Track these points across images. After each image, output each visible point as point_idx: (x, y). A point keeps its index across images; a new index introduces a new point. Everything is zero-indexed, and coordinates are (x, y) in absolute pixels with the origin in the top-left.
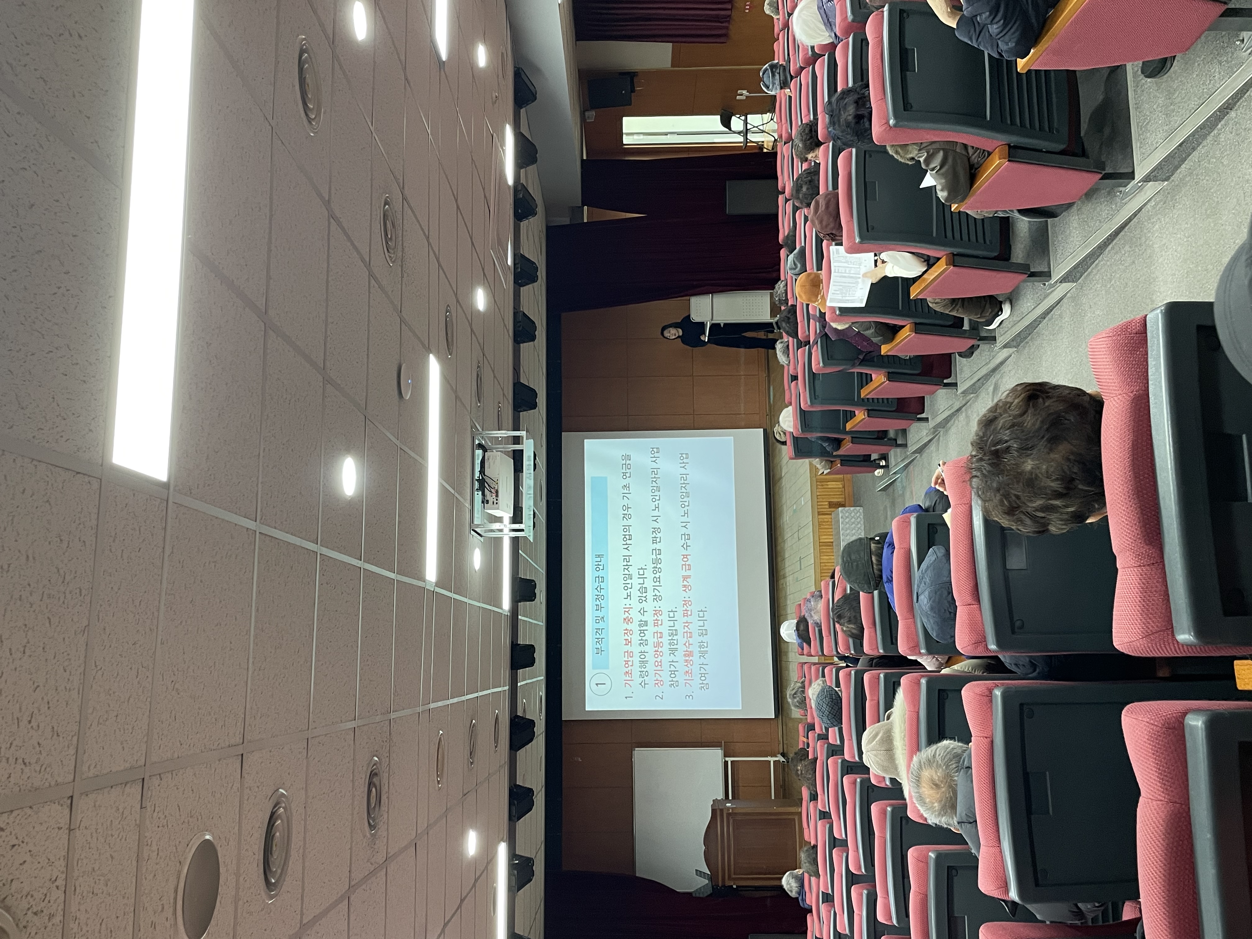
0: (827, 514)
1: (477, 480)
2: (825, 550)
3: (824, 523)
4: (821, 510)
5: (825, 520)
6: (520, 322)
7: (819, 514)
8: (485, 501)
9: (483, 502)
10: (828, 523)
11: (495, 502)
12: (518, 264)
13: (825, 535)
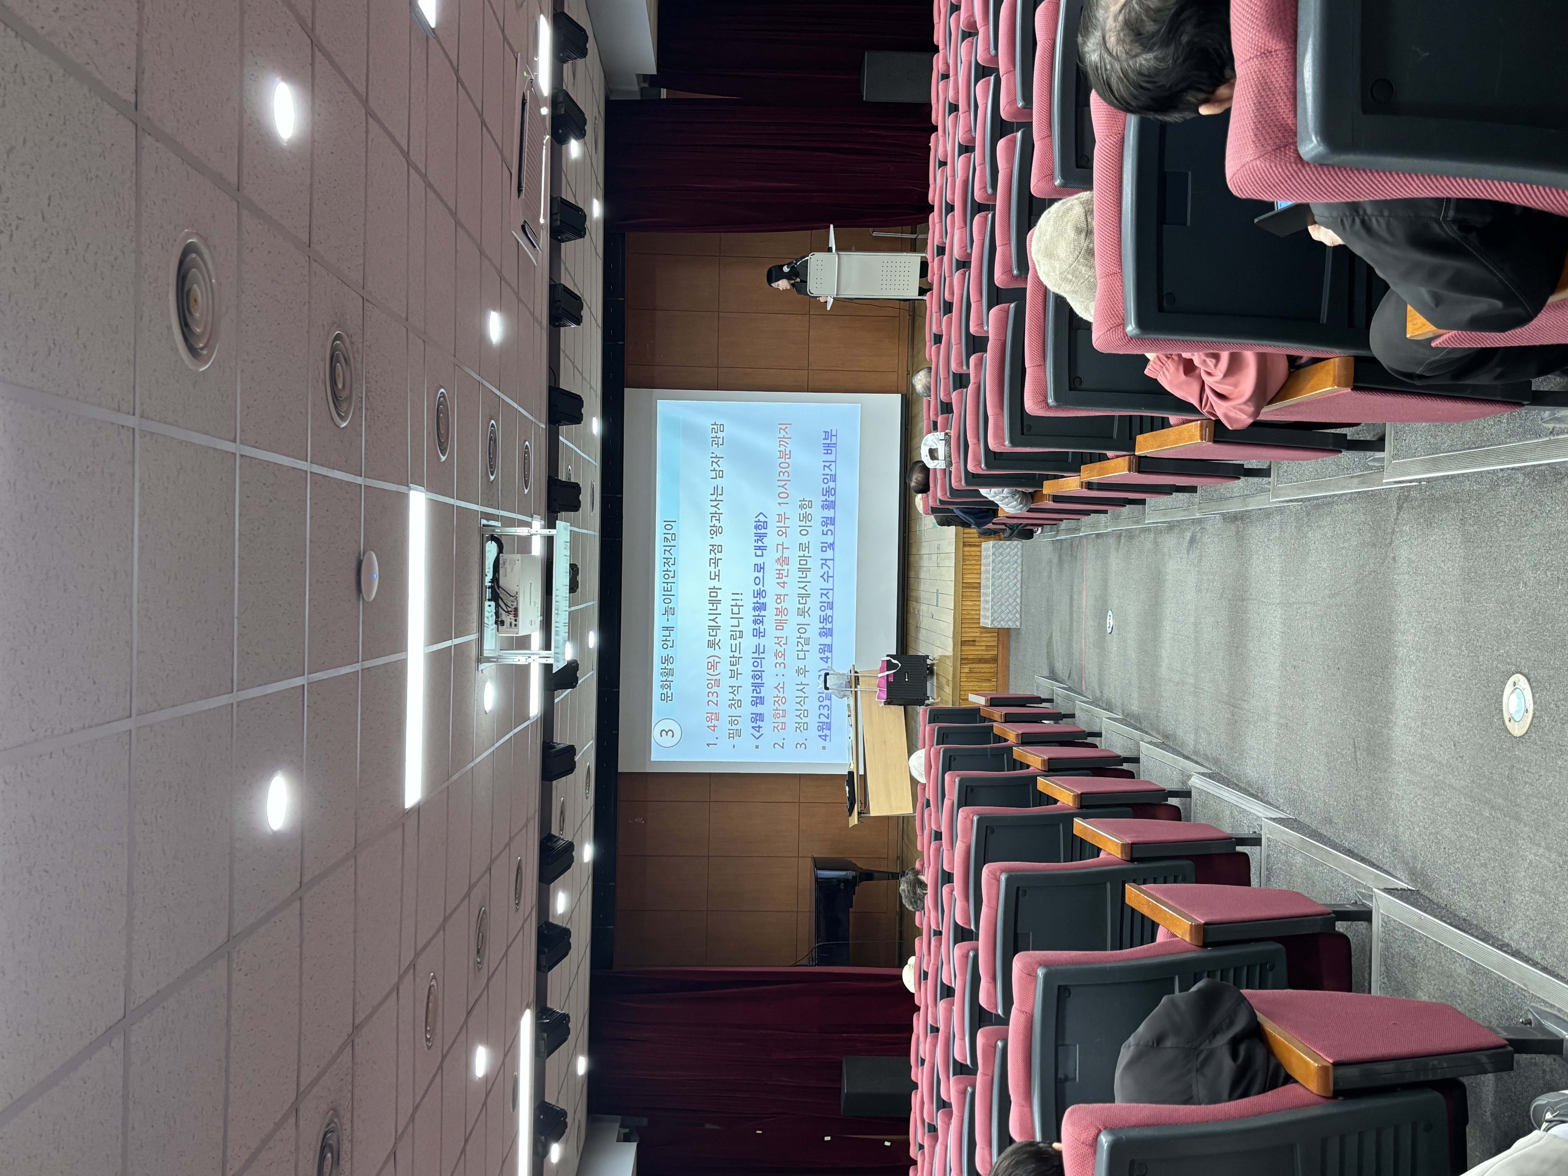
0: (975, 546)
1: (489, 588)
2: (969, 594)
3: (970, 558)
4: (968, 540)
5: (973, 553)
6: (559, 301)
7: (965, 545)
8: (499, 622)
9: (496, 623)
10: (976, 558)
11: (513, 623)
12: (557, 213)
13: (970, 573)
